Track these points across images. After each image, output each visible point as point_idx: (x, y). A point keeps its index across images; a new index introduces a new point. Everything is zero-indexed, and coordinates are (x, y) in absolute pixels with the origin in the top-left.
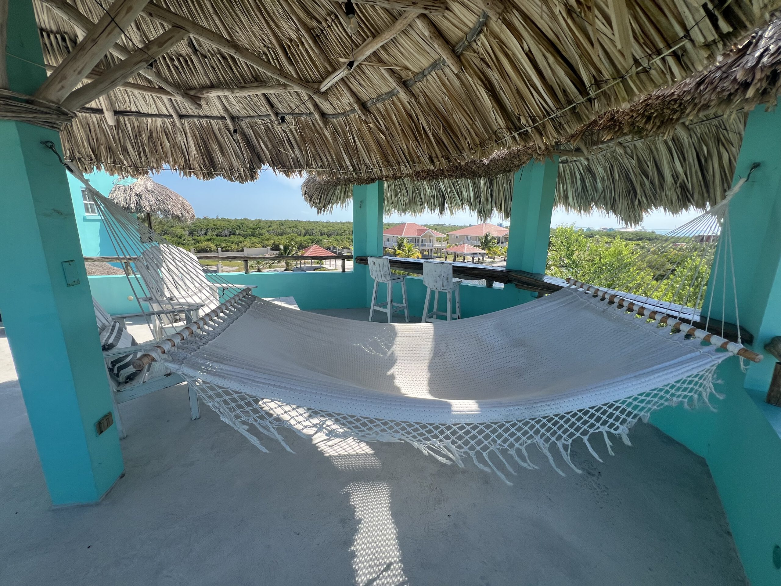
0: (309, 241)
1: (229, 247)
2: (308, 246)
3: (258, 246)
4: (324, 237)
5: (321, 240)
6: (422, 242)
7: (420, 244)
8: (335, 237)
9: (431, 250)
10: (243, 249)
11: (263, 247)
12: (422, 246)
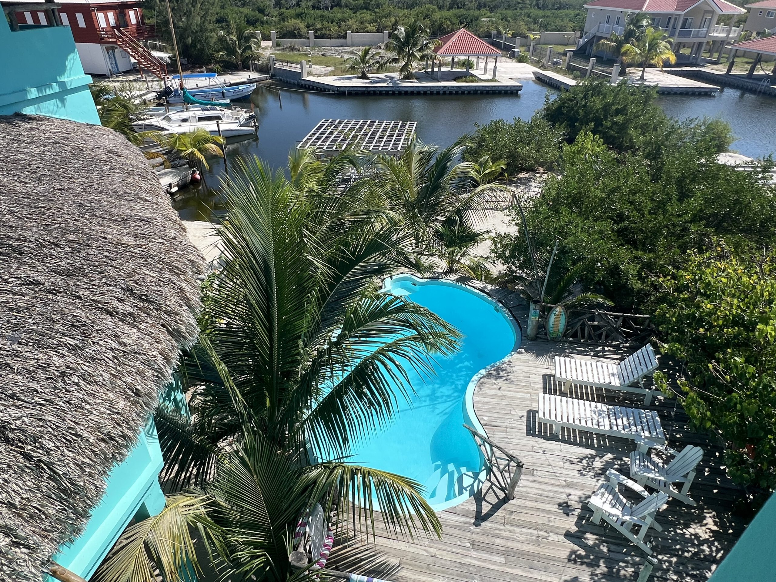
0: (455, 20)
1: (326, 28)
2: (453, 30)
3: (370, 27)
4: (483, 11)
5: (477, 19)
6: (683, 27)
7: (678, 29)
8: (504, 12)
9: (700, 44)
10: (346, 33)
11: (378, 31)
12: (680, 34)
